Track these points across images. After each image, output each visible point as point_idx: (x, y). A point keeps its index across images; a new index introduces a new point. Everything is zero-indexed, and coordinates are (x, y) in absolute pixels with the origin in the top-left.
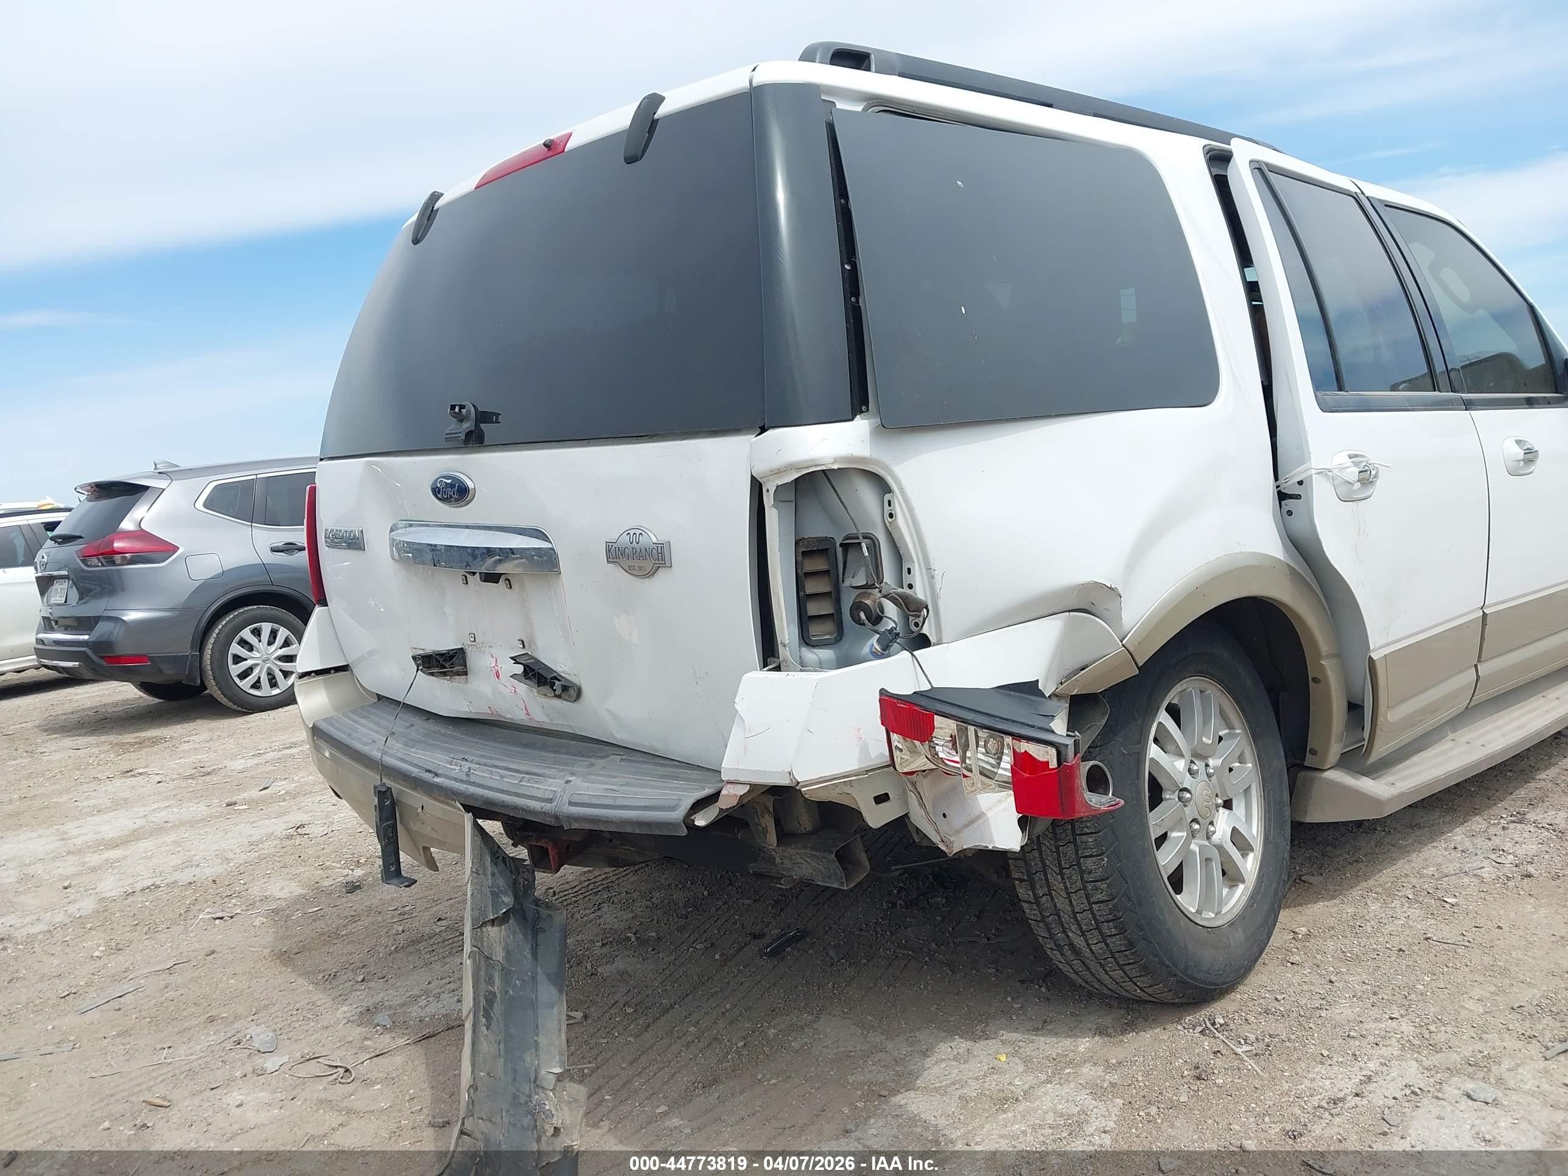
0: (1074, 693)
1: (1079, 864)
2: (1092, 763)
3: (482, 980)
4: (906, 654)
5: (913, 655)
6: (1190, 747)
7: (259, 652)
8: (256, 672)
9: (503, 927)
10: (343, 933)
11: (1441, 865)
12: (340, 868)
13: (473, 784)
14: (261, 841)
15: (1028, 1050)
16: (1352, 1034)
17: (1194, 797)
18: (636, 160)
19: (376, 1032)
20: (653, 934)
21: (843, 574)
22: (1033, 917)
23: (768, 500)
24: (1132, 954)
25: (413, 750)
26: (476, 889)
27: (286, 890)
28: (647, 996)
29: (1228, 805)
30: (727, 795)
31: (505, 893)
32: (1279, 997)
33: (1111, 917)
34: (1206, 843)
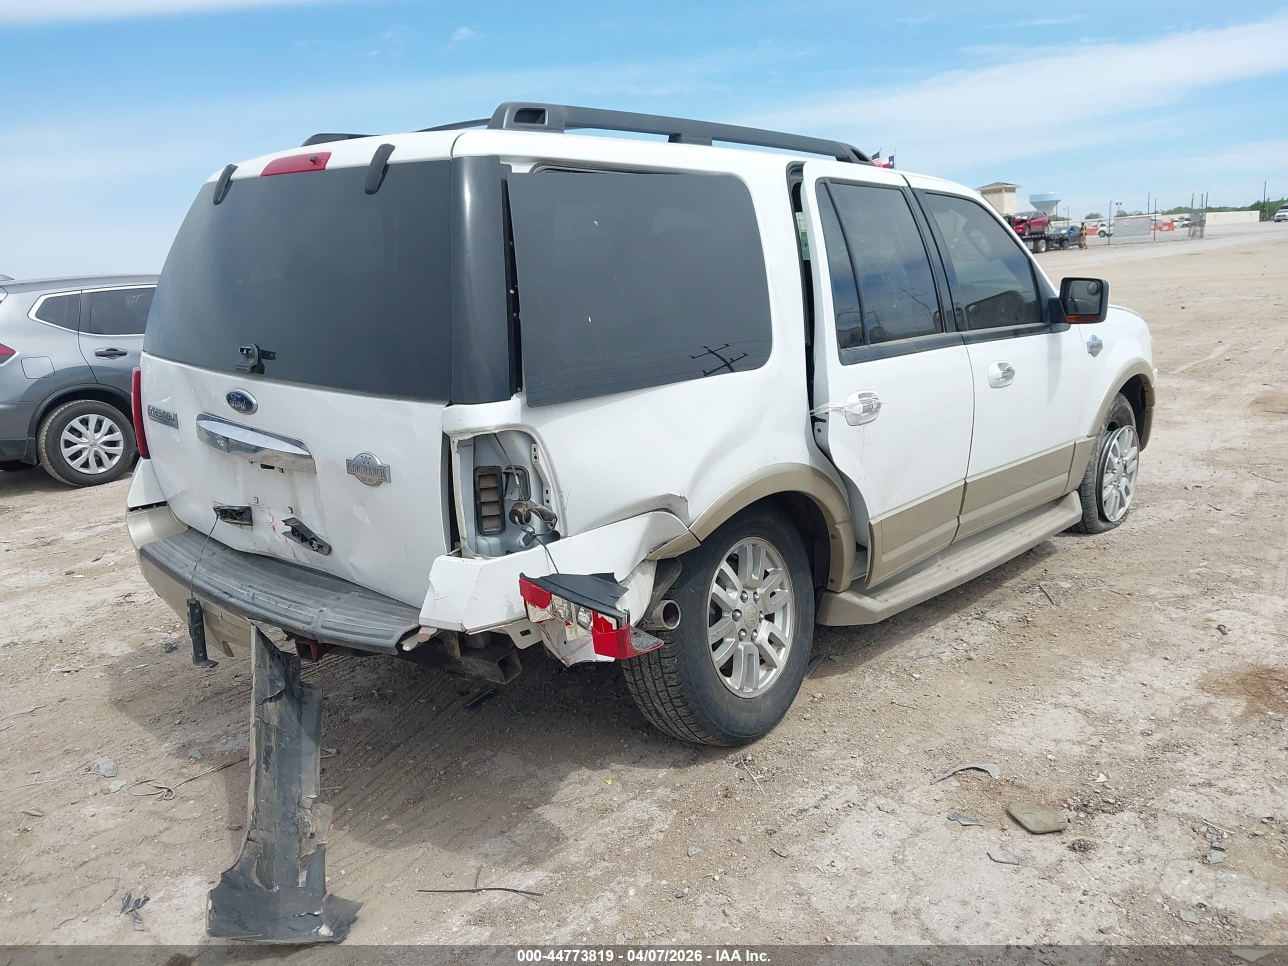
0: (658, 559)
1: (660, 662)
2: (668, 602)
3: (263, 739)
4: (541, 547)
5: (545, 548)
6: (743, 583)
7: (87, 438)
8: (85, 454)
9: (278, 702)
10: (164, 686)
11: (920, 649)
12: (161, 632)
13: (257, 606)
14: (96, 607)
15: (626, 777)
16: (825, 768)
17: (743, 615)
18: (374, 193)
19: (190, 762)
20: (391, 691)
21: (506, 491)
22: (633, 692)
23: (454, 448)
24: (692, 718)
25: (214, 575)
26: (259, 678)
27: (119, 650)
28: (382, 737)
29: (770, 618)
30: (422, 634)
31: (279, 680)
32: (790, 742)
33: (678, 695)
34: (751, 643)
